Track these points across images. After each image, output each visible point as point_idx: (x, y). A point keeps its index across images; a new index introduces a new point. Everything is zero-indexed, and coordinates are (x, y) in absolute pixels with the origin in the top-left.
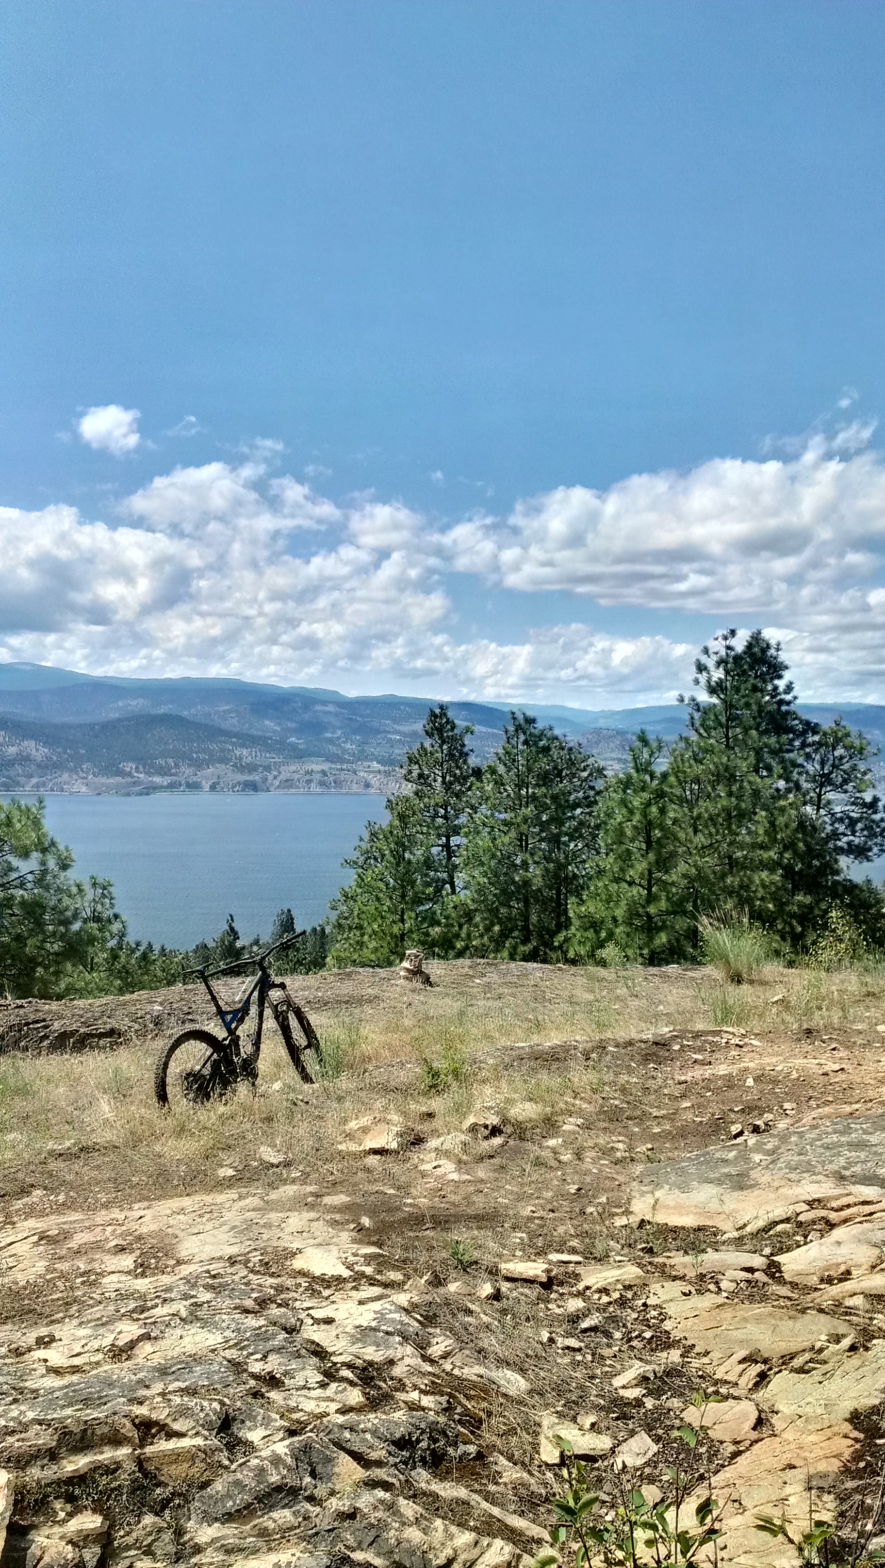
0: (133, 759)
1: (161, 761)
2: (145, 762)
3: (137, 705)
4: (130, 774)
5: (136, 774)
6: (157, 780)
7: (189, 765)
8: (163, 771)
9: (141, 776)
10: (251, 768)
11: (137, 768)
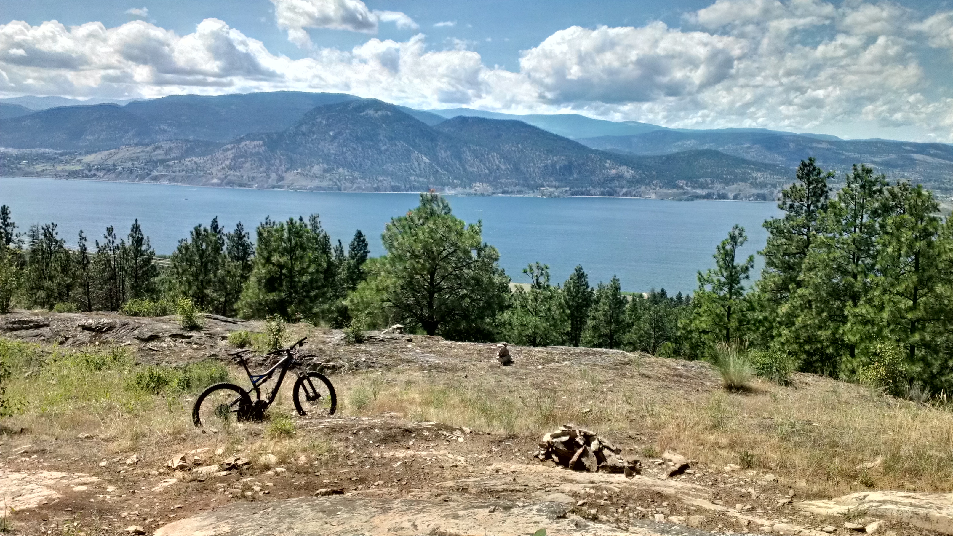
0: (684, 178)
1: (702, 180)
2: (693, 180)
3: (690, 144)
4: (682, 187)
5: (686, 188)
6: (699, 192)
7: (721, 183)
8: (702, 186)
9: (689, 189)
10: (763, 185)
11: (687, 184)
